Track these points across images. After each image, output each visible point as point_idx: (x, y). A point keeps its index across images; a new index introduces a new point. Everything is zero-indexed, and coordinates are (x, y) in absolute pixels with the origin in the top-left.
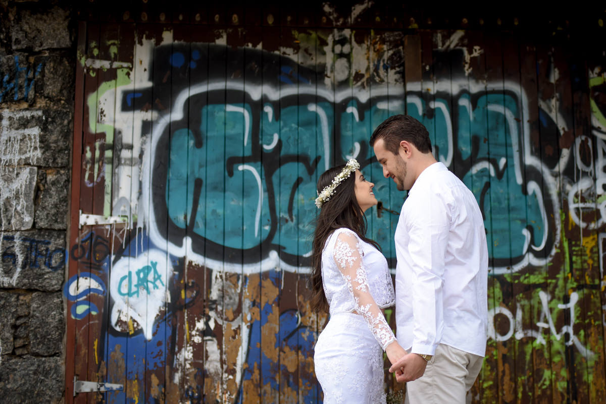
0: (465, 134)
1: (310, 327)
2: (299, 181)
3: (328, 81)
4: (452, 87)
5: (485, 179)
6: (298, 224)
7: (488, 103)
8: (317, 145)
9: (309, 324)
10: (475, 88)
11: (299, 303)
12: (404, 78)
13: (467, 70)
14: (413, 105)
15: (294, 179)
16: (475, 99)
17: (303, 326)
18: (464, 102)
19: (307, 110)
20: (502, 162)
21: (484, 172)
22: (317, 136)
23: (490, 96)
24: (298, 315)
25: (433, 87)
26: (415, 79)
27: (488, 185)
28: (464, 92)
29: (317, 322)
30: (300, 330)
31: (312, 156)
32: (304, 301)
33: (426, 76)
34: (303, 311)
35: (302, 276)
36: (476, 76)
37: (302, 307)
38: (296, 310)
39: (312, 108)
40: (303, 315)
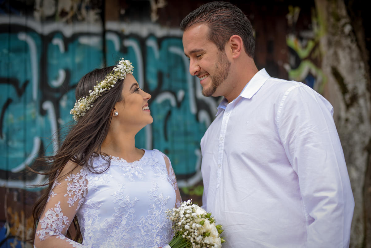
0: (152, 70)
1: (19, 237)
2: (9, 102)
3: (37, 15)
4: (143, 29)
5: (167, 108)
6: (8, 140)
7: (170, 45)
8: (26, 71)
9: (17, 234)
10: (160, 32)
11: (8, 215)
12: (103, 19)
13: (154, 17)
14: (111, 42)
15: (4, 100)
16: (160, 41)
17: (11, 237)
18: (151, 43)
19: (17, 39)
20: (181, 94)
21: (167, 102)
22: (26, 62)
23: (173, 41)
24: (7, 226)
25: (128, 28)
26: (113, 19)
27: (169, 114)
28: (151, 35)
29: (25, 233)
30: (9, 241)
31: (21, 78)
32: (13, 213)
33: (122, 18)
34: (12, 221)
35: (11, 190)
36: (161, 22)
37: (10, 217)
38: (4, 221)
39: (22, 37)
40: (11, 226)
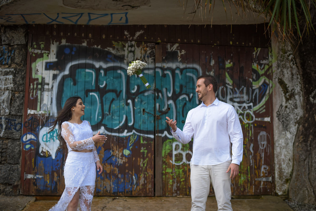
0: (177, 84)
1: (116, 156)
2: (113, 100)
3: (125, 61)
4: (173, 65)
5: (185, 102)
6: (112, 116)
7: (187, 72)
8: (121, 86)
9: (115, 155)
10: (182, 66)
11: (112, 146)
12: (155, 61)
13: (179, 59)
14: (158, 72)
15: (111, 99)
16: (182, 70)
17: (113, 156)
18: (178, 72)
19: (117, 72)
20: (191, 95)
21: (184, 99)
22: (121, 83)
23: (188, 70)
24: (111, 151)
25: (166, 65)
26: (159, 62)
27: (185, 104)
28: (178, 68)
29: (119, 154)
30: (112, 157)
31: (118, 90)
32: (114, 146)
33: (163, 61)
34: (113, 149)
35: (113, 136)
36: (183, 62)
37: (113, 148)
38: (111, 149)
39: (119, 71)
40: (113, 151)
